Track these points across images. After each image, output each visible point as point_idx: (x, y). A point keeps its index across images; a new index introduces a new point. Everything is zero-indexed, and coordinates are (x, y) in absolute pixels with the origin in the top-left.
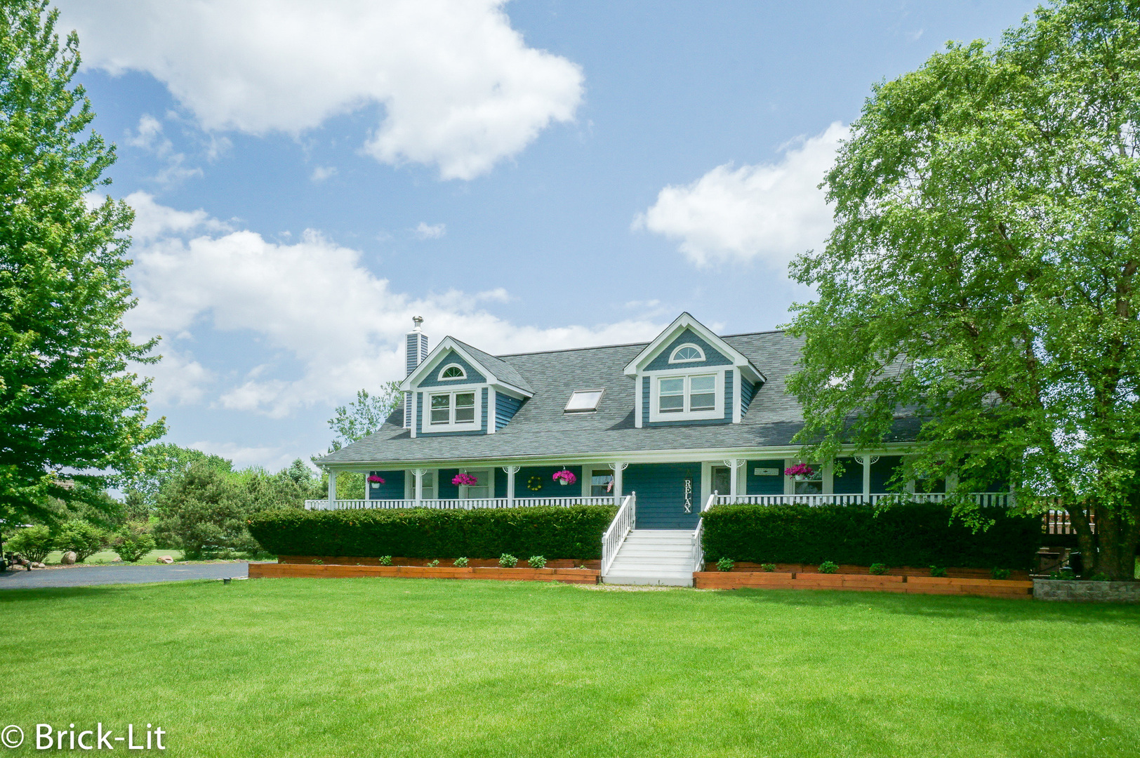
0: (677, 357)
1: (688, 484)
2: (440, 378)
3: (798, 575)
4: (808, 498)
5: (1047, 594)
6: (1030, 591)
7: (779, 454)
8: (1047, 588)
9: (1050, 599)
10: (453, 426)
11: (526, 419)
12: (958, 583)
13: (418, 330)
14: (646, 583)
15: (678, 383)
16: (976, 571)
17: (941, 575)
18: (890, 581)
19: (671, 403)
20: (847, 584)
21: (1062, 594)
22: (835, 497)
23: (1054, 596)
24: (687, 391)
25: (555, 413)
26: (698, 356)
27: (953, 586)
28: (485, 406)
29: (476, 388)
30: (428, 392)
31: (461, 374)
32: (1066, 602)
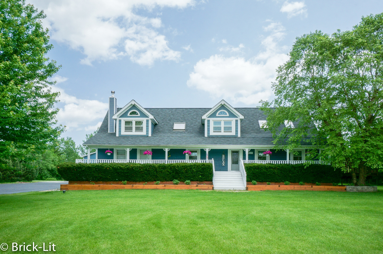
0: (219, 114)
1: (223, 156)
2: (129, 115)
3: (280, 186)
4: (262, 161)
5: (351, 190)
6: (346, 189)
7: (253, 147)
8: (350, 188)
9: (352, 191)
10: (134, 133)
11: (159, 132)
12: (327, 187)
13: (113, 96)
14: (229, 189)
15: (219, 123)
16: (325, 184)
17: (320, 185)
18: (308, 187)
19: (218, 129)
20: (295, 188)
21: (355, 190)
22: (270, 161)
23: (353, 190)
24: (222, 126)
25: (170, 130)
26: (226, 114)
27: (325, 188)
28: (147, 126)
29: (144, 120)
30: (123, 120)
31: (138, 114)
32: (356, 192)
